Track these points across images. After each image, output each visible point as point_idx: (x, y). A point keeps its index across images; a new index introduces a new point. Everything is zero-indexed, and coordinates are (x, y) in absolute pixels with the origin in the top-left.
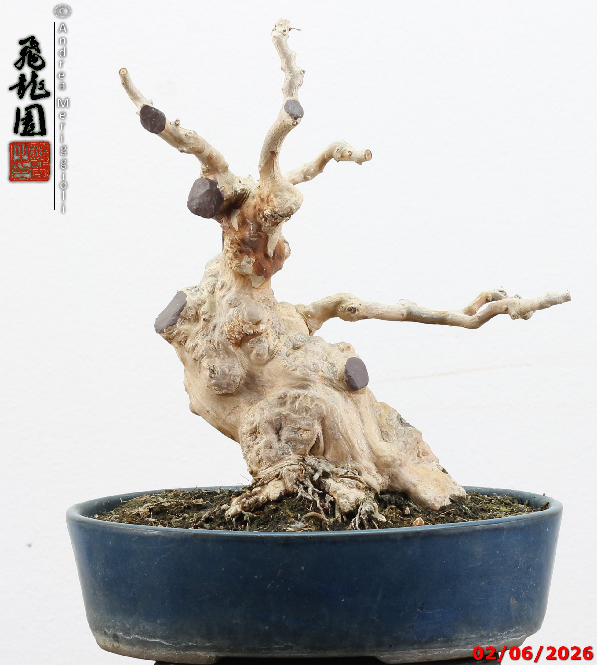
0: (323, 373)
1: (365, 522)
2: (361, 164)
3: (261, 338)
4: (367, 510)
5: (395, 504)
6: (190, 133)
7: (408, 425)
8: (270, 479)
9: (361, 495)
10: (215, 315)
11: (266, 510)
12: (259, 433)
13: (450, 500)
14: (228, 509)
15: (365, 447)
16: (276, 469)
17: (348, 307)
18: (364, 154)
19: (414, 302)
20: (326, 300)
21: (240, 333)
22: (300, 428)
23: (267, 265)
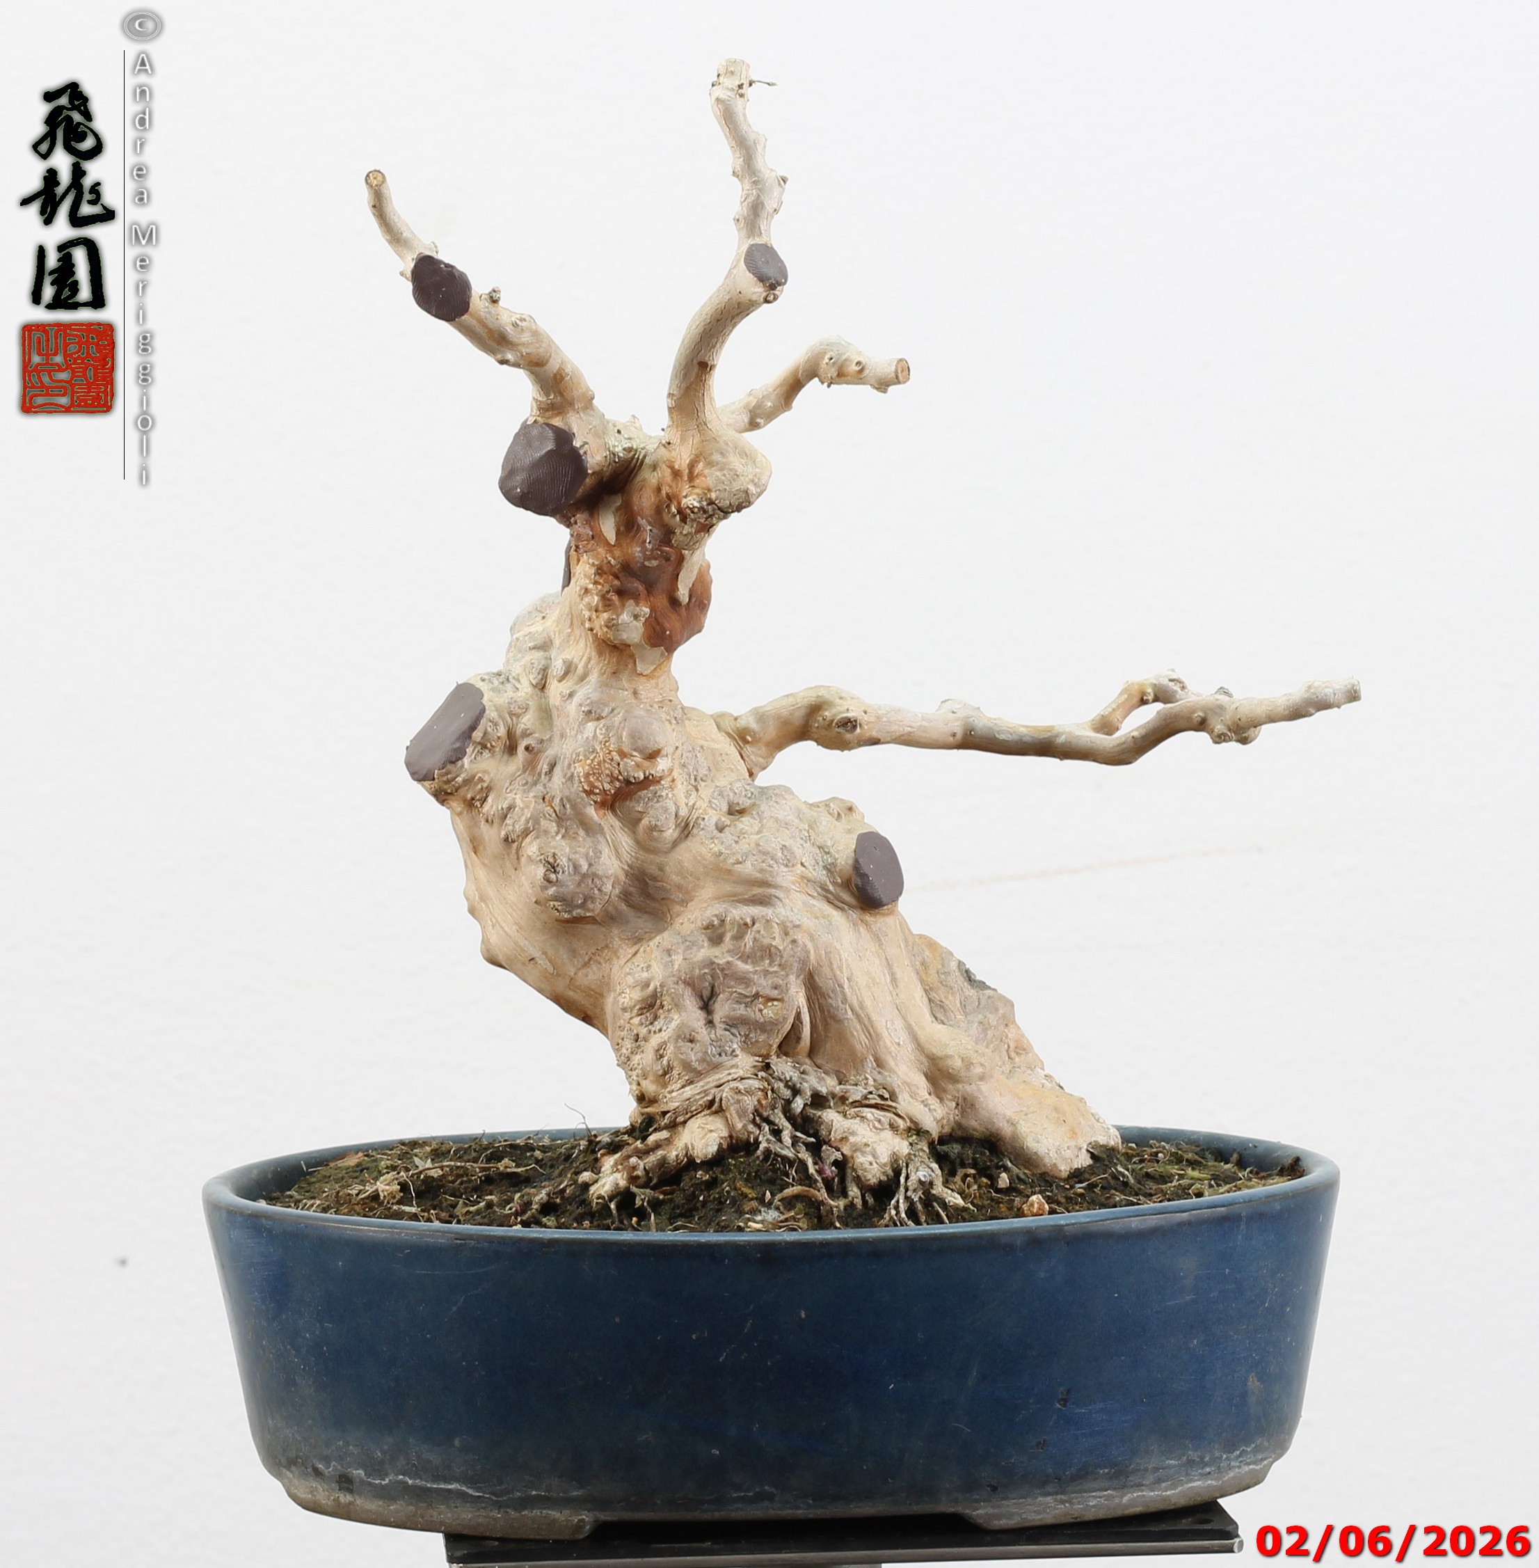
0: (803, 869)
1: (919, 1207)
2: (885, 391)
3: (660, 789)
4: (923, 1179)
5: (974, 1165)
6: (523, 320)
7: (982, 986)
8: (692, 1112)
9: (903, 1147)
10: (550, 738)
11: (686, 1183)
12: (662, 1006)
13: (1089, 1155)
14: (596, 1181)
15: (903, 1037)
16: (705, 1088)
17: (839, 717)
18: (893, 369)
19: (977, 706)
20: (784, 703)
21: (613, 779)
22: (757, 995)
23: (672, 623)
